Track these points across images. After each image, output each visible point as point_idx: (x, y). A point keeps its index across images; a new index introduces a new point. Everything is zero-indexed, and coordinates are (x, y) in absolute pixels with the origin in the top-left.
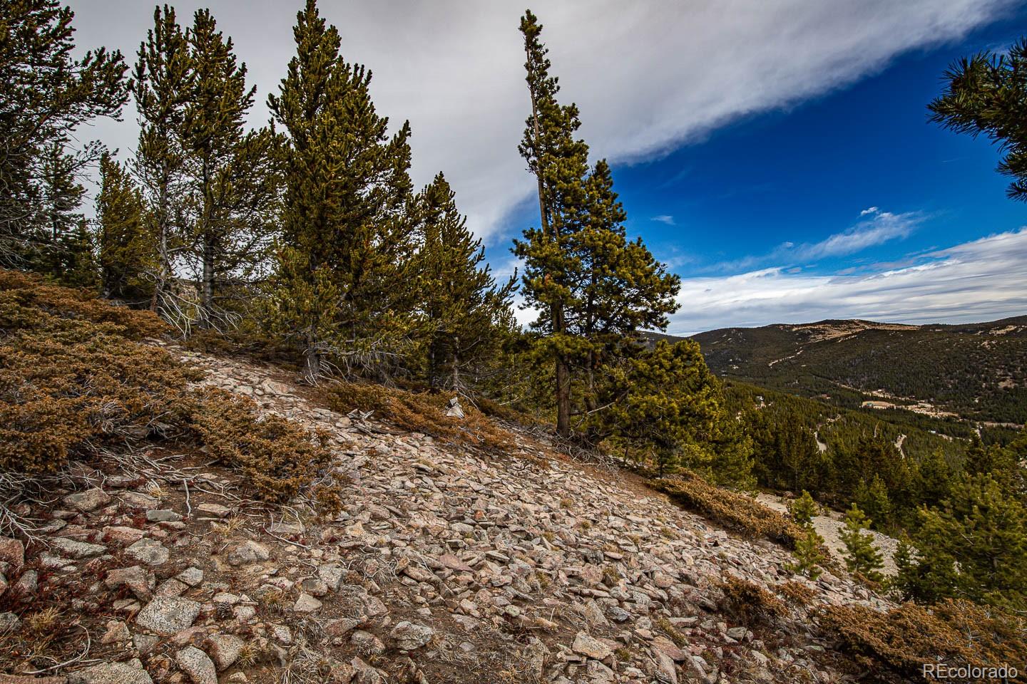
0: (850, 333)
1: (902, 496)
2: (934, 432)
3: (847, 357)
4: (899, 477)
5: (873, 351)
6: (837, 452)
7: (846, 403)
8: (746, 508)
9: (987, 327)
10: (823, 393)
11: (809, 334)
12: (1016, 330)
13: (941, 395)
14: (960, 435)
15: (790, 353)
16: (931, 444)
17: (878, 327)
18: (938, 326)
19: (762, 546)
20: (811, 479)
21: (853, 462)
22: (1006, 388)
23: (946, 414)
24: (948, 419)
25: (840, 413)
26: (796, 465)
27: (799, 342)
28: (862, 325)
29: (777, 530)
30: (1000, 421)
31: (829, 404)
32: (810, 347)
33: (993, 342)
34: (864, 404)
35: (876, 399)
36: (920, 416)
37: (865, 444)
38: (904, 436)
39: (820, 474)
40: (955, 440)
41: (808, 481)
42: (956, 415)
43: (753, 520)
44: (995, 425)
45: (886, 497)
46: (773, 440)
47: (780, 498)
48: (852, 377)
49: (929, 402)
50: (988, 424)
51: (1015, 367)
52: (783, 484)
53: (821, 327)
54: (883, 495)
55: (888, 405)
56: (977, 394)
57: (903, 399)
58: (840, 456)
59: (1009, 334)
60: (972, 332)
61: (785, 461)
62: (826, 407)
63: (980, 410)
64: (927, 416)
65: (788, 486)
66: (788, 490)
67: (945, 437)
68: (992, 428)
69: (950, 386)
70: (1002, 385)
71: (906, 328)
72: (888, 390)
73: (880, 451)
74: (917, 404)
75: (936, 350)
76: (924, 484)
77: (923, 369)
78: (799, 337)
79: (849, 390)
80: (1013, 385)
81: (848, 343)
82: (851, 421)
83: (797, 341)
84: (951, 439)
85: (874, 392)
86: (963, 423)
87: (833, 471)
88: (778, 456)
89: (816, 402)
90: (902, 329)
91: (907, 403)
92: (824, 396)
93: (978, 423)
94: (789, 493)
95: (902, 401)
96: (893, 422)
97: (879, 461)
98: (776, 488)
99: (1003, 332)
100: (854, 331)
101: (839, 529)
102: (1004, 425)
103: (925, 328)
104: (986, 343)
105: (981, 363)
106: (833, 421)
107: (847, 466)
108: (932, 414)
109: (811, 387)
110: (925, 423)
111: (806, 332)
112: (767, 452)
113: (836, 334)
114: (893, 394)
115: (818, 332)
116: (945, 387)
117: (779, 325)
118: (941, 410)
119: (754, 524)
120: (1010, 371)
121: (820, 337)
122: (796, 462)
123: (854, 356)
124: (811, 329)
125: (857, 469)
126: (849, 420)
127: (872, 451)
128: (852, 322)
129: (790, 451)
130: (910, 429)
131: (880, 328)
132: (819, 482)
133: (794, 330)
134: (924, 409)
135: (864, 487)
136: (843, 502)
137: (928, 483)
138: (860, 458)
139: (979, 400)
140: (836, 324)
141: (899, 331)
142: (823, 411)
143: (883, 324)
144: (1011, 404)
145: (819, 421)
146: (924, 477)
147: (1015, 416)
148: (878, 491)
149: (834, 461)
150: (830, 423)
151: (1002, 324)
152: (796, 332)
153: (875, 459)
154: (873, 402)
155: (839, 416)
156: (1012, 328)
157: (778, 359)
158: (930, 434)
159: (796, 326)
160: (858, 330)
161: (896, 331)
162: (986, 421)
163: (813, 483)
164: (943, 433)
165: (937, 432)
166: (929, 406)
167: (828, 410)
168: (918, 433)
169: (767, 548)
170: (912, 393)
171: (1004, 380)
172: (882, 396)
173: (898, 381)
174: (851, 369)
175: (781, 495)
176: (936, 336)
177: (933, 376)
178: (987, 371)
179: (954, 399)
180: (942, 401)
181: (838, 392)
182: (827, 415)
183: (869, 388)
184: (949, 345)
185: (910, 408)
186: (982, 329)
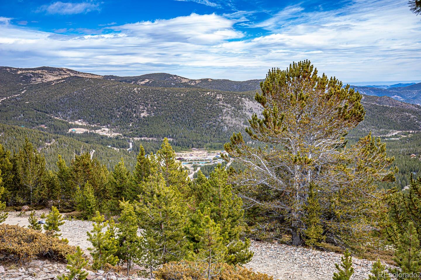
0: (60, 78)
1: (101, 193)
2: (110, 146)
3: (59, 96)
4: (100, 181)
5: (75, 92)
6: (61, 169)
7: (58, 131)
8: (16, 236)
9: (136, 79)
10: (42, 124)
11: (31, 77)
12: (149, 82)
13: (113, 122)
14: (123, 147)
15: (15, 92)
16: (108, 155)
17: (78, 75)
18: (112, 77)
19: (34, 267)
20: (43, 192)
21: (72, 175)
22: (144, 117)
23: (116, 134)
24: (117, 138)
25: (54, 138)
26: (30, 185)
27: (24, 83)
28: (68, 72)
29: (45, 248)
30: (141, 137)
31: (46, 132)
32: (31, 87)
33: (139, 89)
34: (70, 130)
35: (77, 126)
36: (102, 137)
37: (79, 161)
38: (94, 151)
39: (49, 188)
40: (120, 151)
41: (40, 194)
42: (121, 135)
43: (26, 247)
44: (139, 139)
45: (93, 196)
46: (12, 167)
47: (19, 213)
48: (62, 111)
49: (108, 127)
50: (136, 139)
51: (148, 104)
52: (21, 201)
53: (40, 71)
54: (91, 195)
55: (84, 130)
56: (131, 121)
57: (93, 126)
58: (62, 172)
59: (146, 84)
60: (130, 82)
61: (22, 182)
62: (44, 135)
63: (132, 131)
64: (106, 136)
65: (25, 201)
66: (24, 204)
67: (115, 149)
68: (137, 141)
69: (118, 116)
70: (142, 115)
71: (95, 77)
72: (84, 120)
73: (88, 164)
74: (101, 129)
75: (111, 93)
76: (115, 183)
77: (104, 106)
78: (23, 79)
79: (60, 121)
80: (147, 115)
81: (60, 85)
82: (62, 143)
83: (21, 82)
84: (118, 150)
85: (76, 122)
86: (125, 140)
87: (58, 184)
88: (17, 179)
89: (37, 131)
90: (93, 77)
91: (96, 129)
92: (43, 126)
93: (131, 139)
94: (26, 207)
95: (93, 128)
96: (87, 142)
97: (88, 171)
98: (16, 205)
99: (143, 83)
100: (63, 77)
101: (88, 233)
102: (143, 139)
103: (106, 77)
104: (136, 89)
105: (133, 102)
106: (49, 144)
107: (68, 178)
108: (109, 135)
109: (33, 120)
110: (105, 141)
111: (29, 75)
112: (6, 176)
113: (51, 78)
114: (87, 123)
115: (38, 76)
116: (116, 117)
117: (6, 68)
118: (113, 132)
119: (27, 250)
120: (146, 107)
121: (39, 80)
122: (31, 182)
123: (63, 96)
124: (32, 73)
125: (75, 180)
126: (60, 143)
127: (83, 166)
128: (61, 70)
129: (26, 174)
130: (97, 145)
131: (80, 75)
132: (48, 194)
133: (19, 72)
134: (105, 132)
135: (79, 192)
136: (65, 206)
137: (118, 182)
138: (76, 171)
139: (132, 125)
140: (51, 70)
141: (91, 78)
142: (43, 138)
143: (82, 73)
144: (146, 126)
145: (39, 145)
146: (115, 178)
147: (148, 133)
148: (88, 193)
149: (59, 177)
150: (47, 146)
151: (143, 78)
152: (21, 74)
153: (85, 170)
154: (75, 129)
155: (54, 140)
156: (147, 81)
157: (6, 97)
158: (108, 148)
159: (21, 69)
160: (66, 76)
161: (90, 79)
162: (135, 137)
163: (44, 195)
164: (114, 147)
165: (112, 146)
166: (107, 129)
167: (46, 136)
168: (102, 148)
169: (38, 267)
170: (98, 121)
171: (143, 112)
172: (80, 124)
173: (91, 114)
174: (61, 105)
175: (20, 210)
176: (111, 83)
177: (110, 110)
178: (136, 106)
179: (120, 125)
180: (114, 126)
181: (53, 123)
182: (45, 140)
183: (73, 119)
184: (117, 90)
185: (97, 131)
186: (134, 80)
